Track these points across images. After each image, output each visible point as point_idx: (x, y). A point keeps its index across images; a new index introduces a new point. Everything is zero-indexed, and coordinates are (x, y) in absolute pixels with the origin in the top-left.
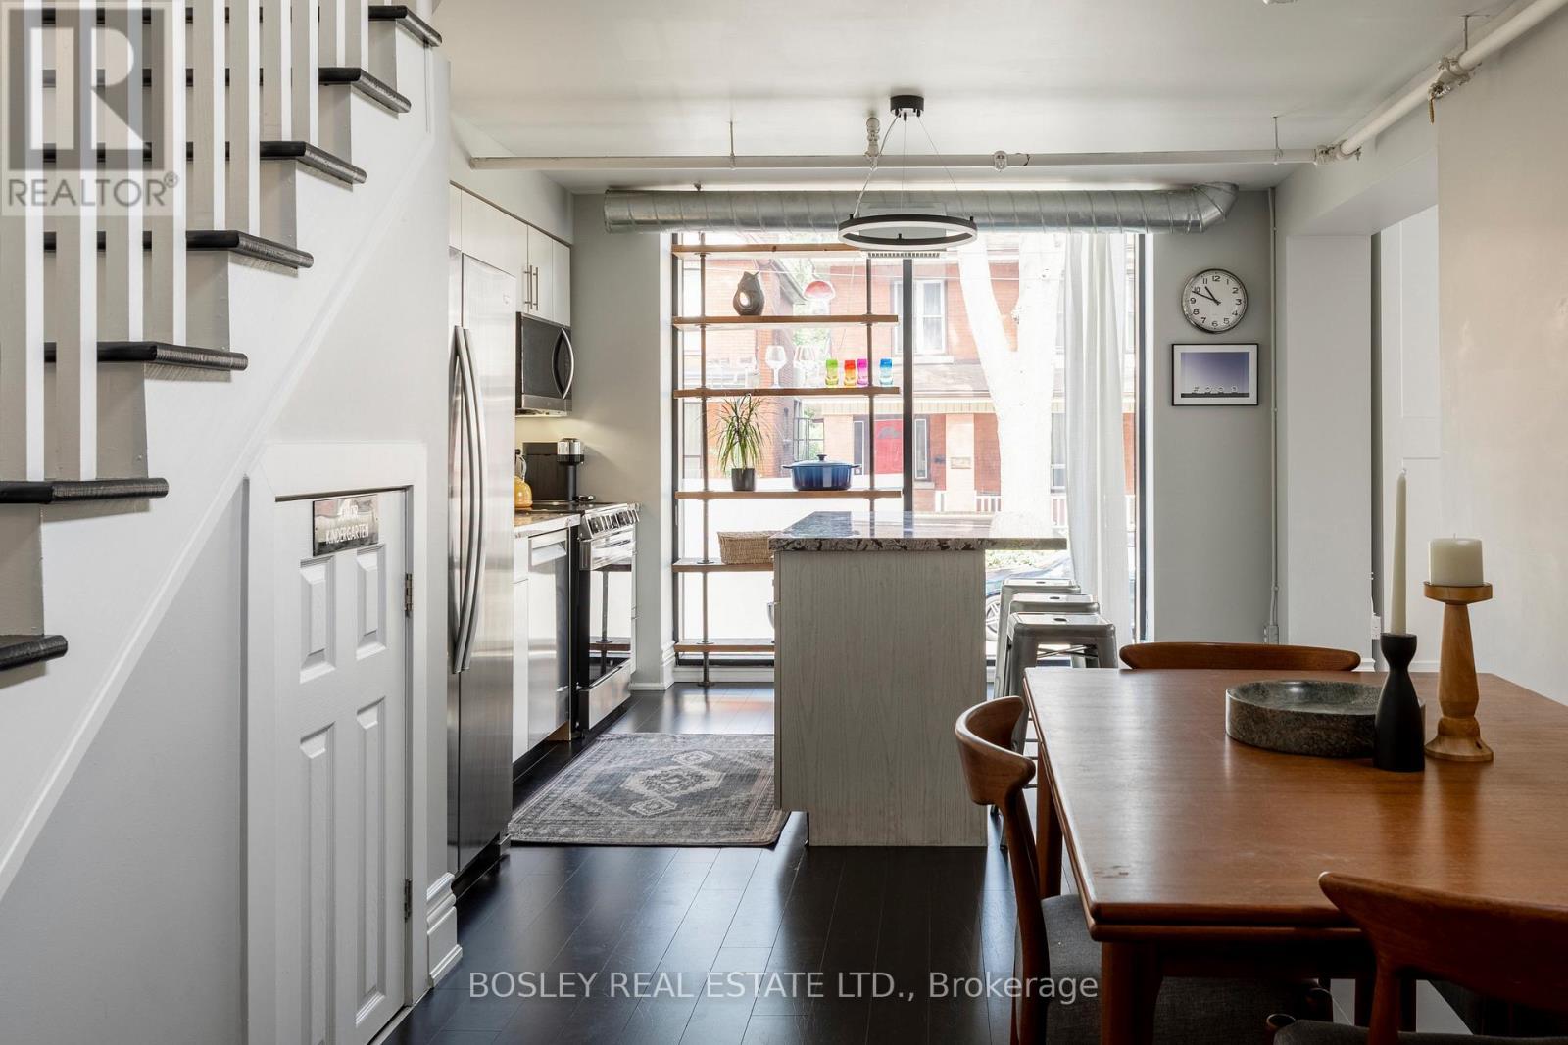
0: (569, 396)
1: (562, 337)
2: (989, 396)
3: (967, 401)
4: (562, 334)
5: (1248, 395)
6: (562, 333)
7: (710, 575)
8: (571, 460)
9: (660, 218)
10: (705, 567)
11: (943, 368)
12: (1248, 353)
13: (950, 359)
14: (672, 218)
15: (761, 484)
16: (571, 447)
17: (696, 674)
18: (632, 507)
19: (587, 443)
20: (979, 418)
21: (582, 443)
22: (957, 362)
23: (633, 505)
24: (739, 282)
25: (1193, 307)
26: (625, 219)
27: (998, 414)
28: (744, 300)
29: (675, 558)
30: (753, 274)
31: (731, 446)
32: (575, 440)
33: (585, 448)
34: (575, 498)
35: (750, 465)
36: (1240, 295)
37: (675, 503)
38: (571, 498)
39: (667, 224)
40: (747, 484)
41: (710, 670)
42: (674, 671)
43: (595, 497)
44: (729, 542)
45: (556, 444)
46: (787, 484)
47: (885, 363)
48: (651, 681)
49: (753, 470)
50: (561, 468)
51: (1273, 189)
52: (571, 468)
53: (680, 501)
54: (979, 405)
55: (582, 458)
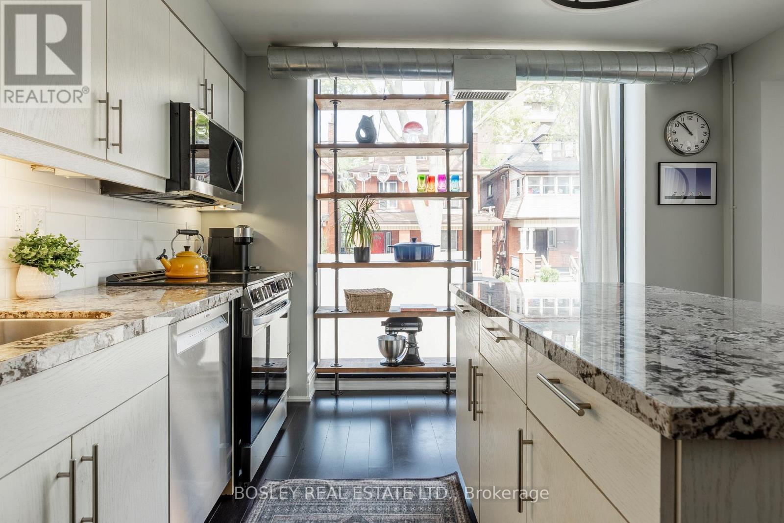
0: (240, 192)
1: (234, 145)
2: (418, 223)
3: (407, 225)
4: (234, 143)
5: (709, 198)
6: (234, 141)
7: (339, 320)
8: (244, 241)
9: (310, 66)
10: (336, 315)
11: (398, 214)
12: (710, 169)
13: (399, 211)
14: (318, 66)
15: (374, 258)
16: (244, 232)
17: (329, 385)
18: (287, 275)
19: (255, 229)
20: (412, 232)
21: (252, 229)
22: (402, 212)
23: (288, 273)
24: (359, 122)
25: (675, 137)
26: (284, 66)
27: (421, 230)
28: (363, 134)
29: (315, 308)
30: (369, 116)
31: (354, 231)
32: (246, 227)
33: (254, 233)
34: (247, 268)
35: (366, 245)
36: (706, 129)
37: (315, 271)
38: (244, 269)
39: (313, 70)
40: (364, 258)
41: (339, 382)
42: (314, 384)
43: (261, 267)
44: (352, 297)
45: (232, 229)
46: (391, 257)
47: (456, 178)
48: (300, 395)
49: (368, 248)
50: (237, 247)
51: (732, 55)
52: (244, 247)
53: (318, 269)
54: (414, 227)
55: (252, 239)
